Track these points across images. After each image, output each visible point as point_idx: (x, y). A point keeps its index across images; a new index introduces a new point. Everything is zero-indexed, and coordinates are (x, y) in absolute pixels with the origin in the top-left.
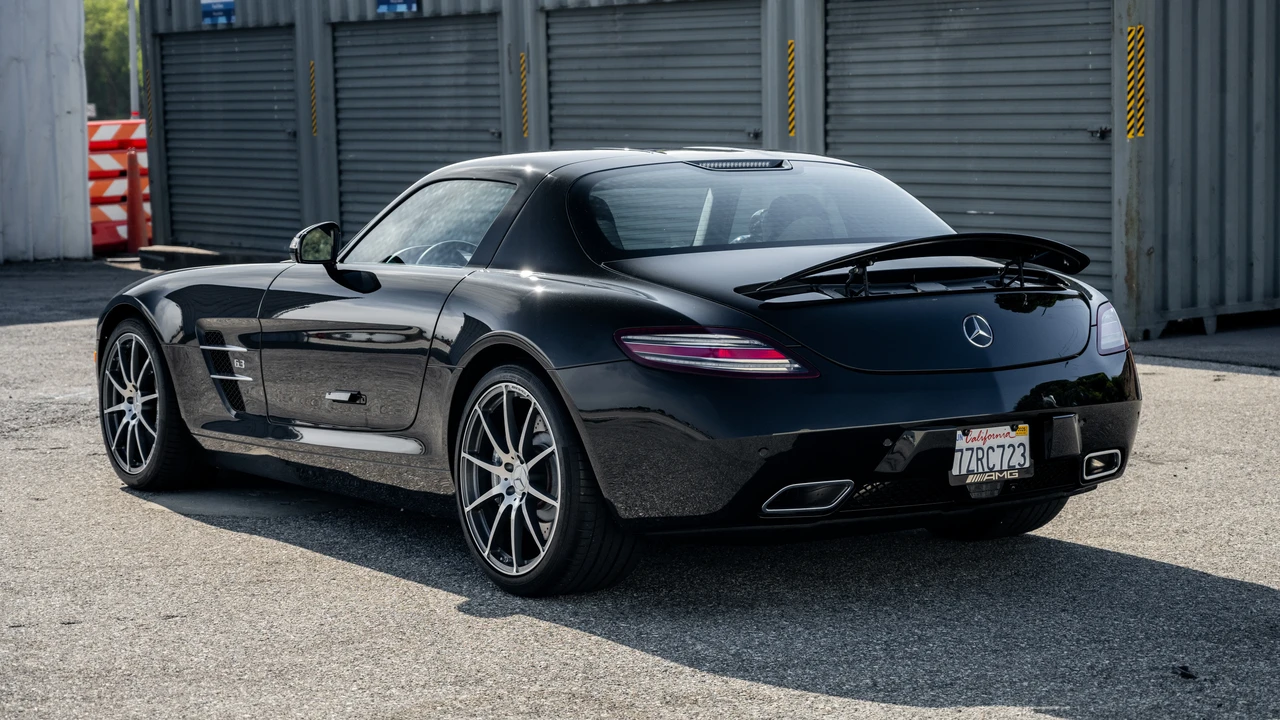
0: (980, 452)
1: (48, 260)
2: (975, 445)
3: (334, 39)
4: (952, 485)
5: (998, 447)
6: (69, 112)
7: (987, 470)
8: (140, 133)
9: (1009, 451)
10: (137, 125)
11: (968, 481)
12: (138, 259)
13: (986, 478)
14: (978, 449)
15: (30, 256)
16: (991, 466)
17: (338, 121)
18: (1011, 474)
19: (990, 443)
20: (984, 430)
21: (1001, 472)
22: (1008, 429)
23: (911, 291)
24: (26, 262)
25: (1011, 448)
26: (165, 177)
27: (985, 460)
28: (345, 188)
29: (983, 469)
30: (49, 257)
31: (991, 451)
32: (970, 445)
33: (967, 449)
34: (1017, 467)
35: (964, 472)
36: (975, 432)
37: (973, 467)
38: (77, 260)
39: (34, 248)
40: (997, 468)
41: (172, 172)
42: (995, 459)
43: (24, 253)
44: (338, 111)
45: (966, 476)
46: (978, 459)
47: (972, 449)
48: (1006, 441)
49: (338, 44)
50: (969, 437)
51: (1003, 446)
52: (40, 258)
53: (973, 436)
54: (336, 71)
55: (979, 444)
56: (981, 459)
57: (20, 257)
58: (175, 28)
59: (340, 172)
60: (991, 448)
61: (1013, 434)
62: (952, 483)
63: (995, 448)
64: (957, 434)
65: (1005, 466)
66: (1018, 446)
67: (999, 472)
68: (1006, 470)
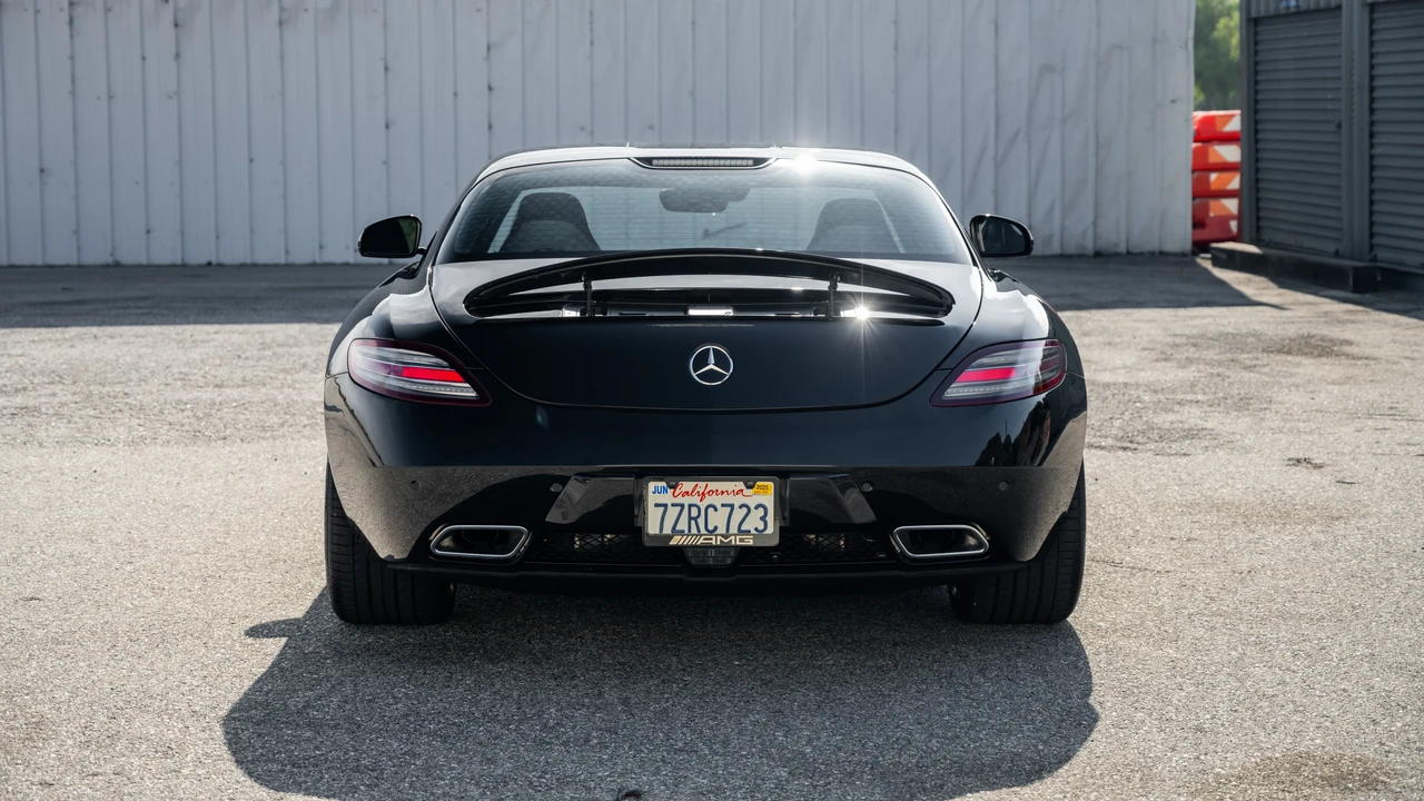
0: (695, 509)
1: (1141, 254)
2: (686, 501)
3: (1372, 21)
4: (647, 544)
5: (723, 505)
6: (1173, 101)
7: (703, 531)
8: (1234, 125)
9: (739, 513)
10: (1232, 116)
11: (672, 543)
12: (1209, 256)
13: (701, 541)
14: (690, 506)
15: (1122, 248)
16: (711, 528)
17: (1372, 111)
19: (709, 500)
20: (704, 484)
21: (725, 537)
22: (740, 485)
23: (682, 314)
24: (1117, 255)
25: (745, 510)
26: (1253, 169)
27: (701, 520)
28: (1376, 185)
29: (699, 531)
30: (1144, 250)
31: (711, 510)
32: (679, 500)
33: (673, 505)
34: (754, 532)
35: (667, 530)
36: (687, 486)
37: (683, 526)
38: (1175, 255)
39: (1128, 241)
40: (721, 531)
41: (1260, 165)
42: (717, 519)
43: (1117, 245)
44: (1372, 100)
45: (670, 537)
46: (690, 518)
47: (682, 506)
48: (738, 500)
49: (1375, 27)
50: (678, 491)
51: (732, 506)
52: (1134, 250)
53: (684, 490)
54: (1372, 56)
55: (695, 500)
56: (696, 519)
57: (1113, 250)
58: (1262, 14)
59: (1372, 168)
60: (710, 506)
61: (747, 492)
62: (647, 543)
63: (719, 506)
64: (652, 486)
65: (733, 530)
66: (756, 508)
67: (722, 536)
68: (735, 535)
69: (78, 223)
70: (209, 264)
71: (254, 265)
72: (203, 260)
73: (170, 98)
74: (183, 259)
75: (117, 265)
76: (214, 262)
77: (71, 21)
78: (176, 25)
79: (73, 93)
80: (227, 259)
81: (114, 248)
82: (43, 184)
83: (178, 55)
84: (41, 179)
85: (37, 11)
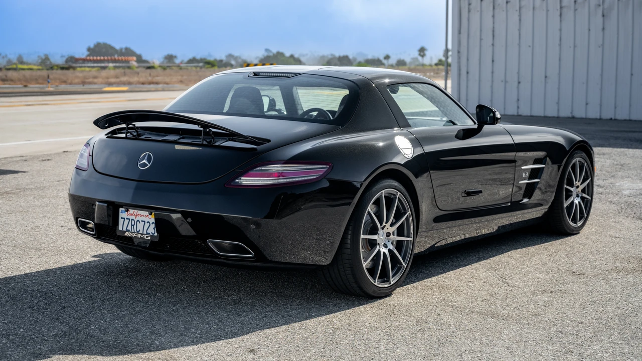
0: (133, 221)
2: (131, 217)
5: (142, 221)
7: (136, 231)
9: (147, 225)
11: (126, 235)
13: (134, 235)
14: (132, 220)
16: (138, 230)
18: (147, 237)
19: (138, 218)
20: (136, 211)
21: (142, 234)
22: (147, 213)
25: (149, 224)
27: (135, 226)
29: (134, 231)
31: (138, 222)
32: (128, 217)
34: (151, 234)
35: (125, 229)
36: (131, 211)
37: (129, 228)
40: (141, 232)
42: (140, 227)
45: (125, 232)
46: (132, 225)
47: (129, 219)
48: (146, 219)
50: (128, 213)
51: (145, 222)
53: (130, 213)
55: (133, 217)
56: (133, 225)
60: (138, 221)
61: (149, 216)
62: (118, 234)
63: (141, 221)
64: (121, 209)
65: (145, 232)
66: (152, 224)
67: (141, 234)
68: (145, 234)
69: (559, 99)
70: (611, 119)
71: (630, 120)
72: (609, 117)
73: (599, 47)
74: (600, 116)
75: (573, 118)
76: (613, 118)
77: (561, 15)
78: (603, 16)
79: (560, 45)
80: (619, 117)
81: (572, 111)
82: (546, 82)
83: (603, 29)
84: (545, 80)
85: (548, 11)
